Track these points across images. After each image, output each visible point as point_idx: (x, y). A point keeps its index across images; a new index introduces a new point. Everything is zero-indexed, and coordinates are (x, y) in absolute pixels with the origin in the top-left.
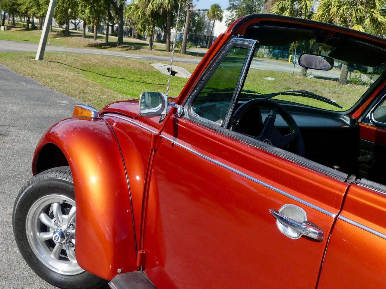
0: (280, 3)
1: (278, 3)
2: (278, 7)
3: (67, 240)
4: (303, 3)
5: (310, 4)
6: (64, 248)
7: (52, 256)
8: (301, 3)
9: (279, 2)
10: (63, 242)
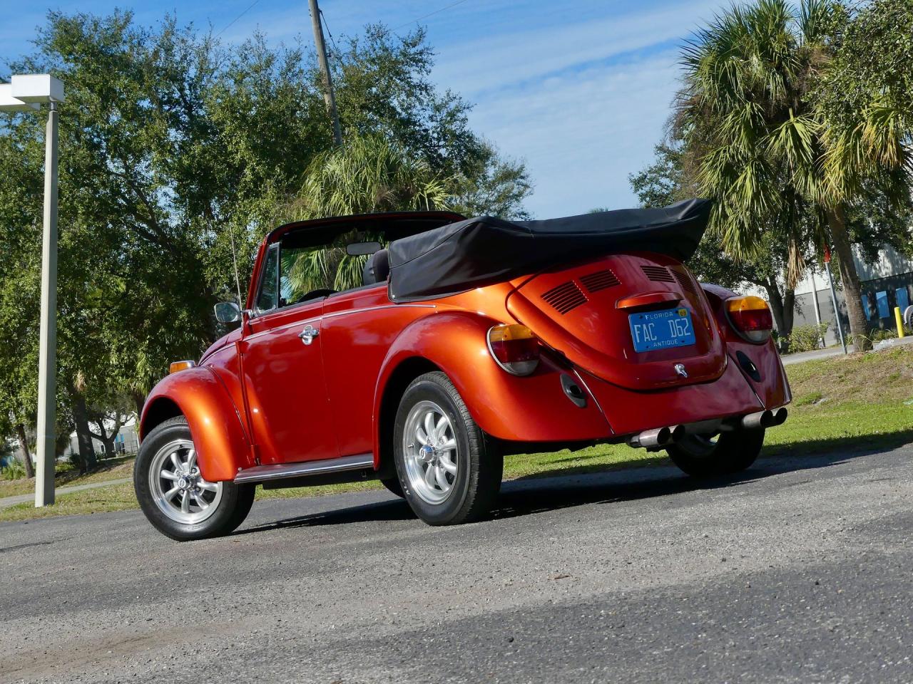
0: (718, 152)
1: (711, 155)
2: (716, 167)
3: (192, 485)
4: (783, 134)
5: (803, 130)
6: (192, 497)
7: (183, 512)
8: (778, 136)
9: (715, 153)
10: (189, 486)
